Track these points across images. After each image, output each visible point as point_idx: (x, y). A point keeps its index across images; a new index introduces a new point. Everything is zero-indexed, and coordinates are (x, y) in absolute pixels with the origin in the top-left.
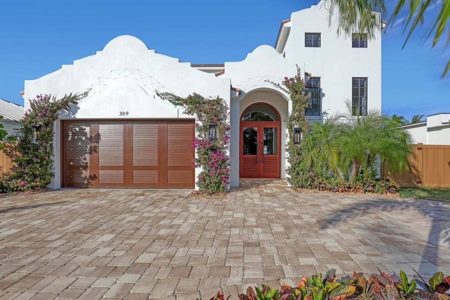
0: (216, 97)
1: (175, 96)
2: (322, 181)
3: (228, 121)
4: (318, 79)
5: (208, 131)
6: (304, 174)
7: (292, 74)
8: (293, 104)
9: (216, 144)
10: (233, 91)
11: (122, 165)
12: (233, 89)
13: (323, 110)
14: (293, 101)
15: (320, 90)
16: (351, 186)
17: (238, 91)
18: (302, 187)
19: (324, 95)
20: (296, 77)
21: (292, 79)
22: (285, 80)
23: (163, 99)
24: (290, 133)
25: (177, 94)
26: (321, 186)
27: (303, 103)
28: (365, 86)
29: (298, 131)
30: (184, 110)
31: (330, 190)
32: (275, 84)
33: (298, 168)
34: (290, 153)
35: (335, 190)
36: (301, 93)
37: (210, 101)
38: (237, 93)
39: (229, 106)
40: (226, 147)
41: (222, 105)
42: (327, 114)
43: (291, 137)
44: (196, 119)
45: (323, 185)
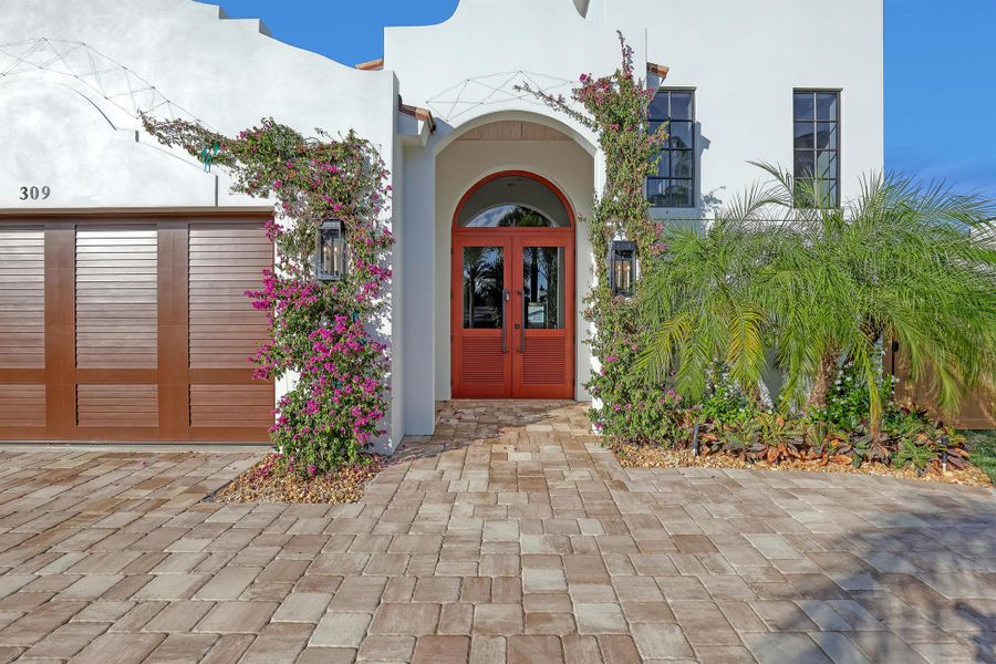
0: (345, 134)
1: (206, 133)
2: (708, 421)
3: (384, 215)
4: (685, 96)
5: (316, 251)
6: (645, 397)
7: (605, 66)
8: (609, 161)
9: (344, 295)
10: (407, 118)
11: (44, 367)
12: (403, 111)
13: (705, 190)
14: (609, 153)
15: (695, 127)
16: (809, 441)
17: (422, 117)
18: (641, 441)
19: (706, 143)
20: (617, 75)
21: (604, 83)
22: (580, 85)
23: (167, 142)
24: (600, 258)
25: (214, 126)
26: (705, 440)
27: (642, 160)
28: (832, 118)
29: (626, 252)
30: (235, 179)
31: (736, 452)
32: (550, 99)
33: (624, 379)
34: (600, 325)
35: (754, 456)
36: (633, 127)
37: (322, 147)
38: (421, 124)
39: (388, 166)
40: (379, 307)
41: (363, 161)
42: (716, 201)
43: (602, 272)
44: (276, 209)
45: (712, 436)
